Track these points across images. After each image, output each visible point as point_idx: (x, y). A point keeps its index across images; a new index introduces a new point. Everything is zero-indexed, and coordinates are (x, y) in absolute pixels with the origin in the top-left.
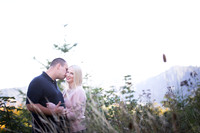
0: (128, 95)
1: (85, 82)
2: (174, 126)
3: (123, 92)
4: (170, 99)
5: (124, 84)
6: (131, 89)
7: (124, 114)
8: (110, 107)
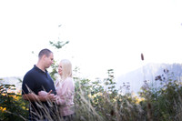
0: (111, 86)
1: (74, 74)
2: (148, 114)
3: (107, 84)
4: (146, 91)
5: (107, 77)
6: (113, 81)
7: (107, 102)
8: (95, 95)
